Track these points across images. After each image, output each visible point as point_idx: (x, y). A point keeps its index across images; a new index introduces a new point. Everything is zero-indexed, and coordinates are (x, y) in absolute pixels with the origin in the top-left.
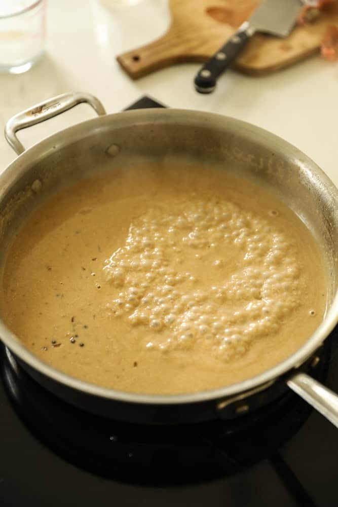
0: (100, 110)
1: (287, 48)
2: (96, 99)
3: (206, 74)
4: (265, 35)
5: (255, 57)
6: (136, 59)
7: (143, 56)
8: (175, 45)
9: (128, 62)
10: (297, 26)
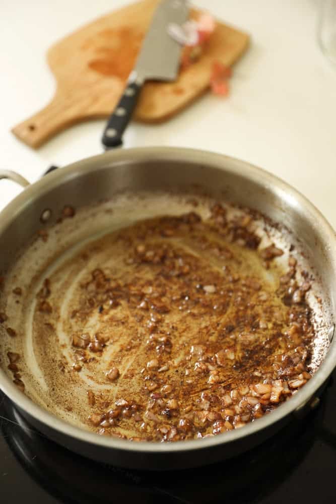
0: (22, 181)
1: (179, 92)
2: (14, 173)
3: (112, 133)
4: (154, 82)
5: (152, 106)
6: (32, 128)
7: (38, 124)
8: (67, 107)
9: (25, 133)
10: (182, 68)
